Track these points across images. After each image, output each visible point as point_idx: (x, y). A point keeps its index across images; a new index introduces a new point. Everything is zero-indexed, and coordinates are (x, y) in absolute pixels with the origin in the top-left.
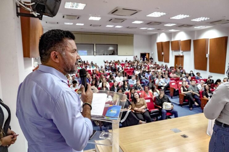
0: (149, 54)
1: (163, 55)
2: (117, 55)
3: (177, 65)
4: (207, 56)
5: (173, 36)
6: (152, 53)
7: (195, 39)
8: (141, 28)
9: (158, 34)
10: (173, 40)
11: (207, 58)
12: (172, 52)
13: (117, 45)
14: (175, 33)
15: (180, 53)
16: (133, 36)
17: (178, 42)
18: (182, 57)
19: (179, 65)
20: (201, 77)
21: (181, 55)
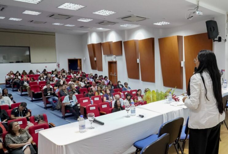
0: (80, 60)
1: (96, 61)
2: (30, 62)
3: (111, 73)
4: (138, 61)
5: (104, 36)
6: (84, 59)
7: (126, 40)
8: (54, 23)
9: (89, 34)
10: (104, 41)
11: (139, 63)
12: (105, 57)
13: (29, 47)
14: (107, 33)
15: (112, 58)
16: (55, 35)
17: (109, 44)
18: (115, 63)
19: (114, 74)
20: (130, 88)
21: (114, 60)
